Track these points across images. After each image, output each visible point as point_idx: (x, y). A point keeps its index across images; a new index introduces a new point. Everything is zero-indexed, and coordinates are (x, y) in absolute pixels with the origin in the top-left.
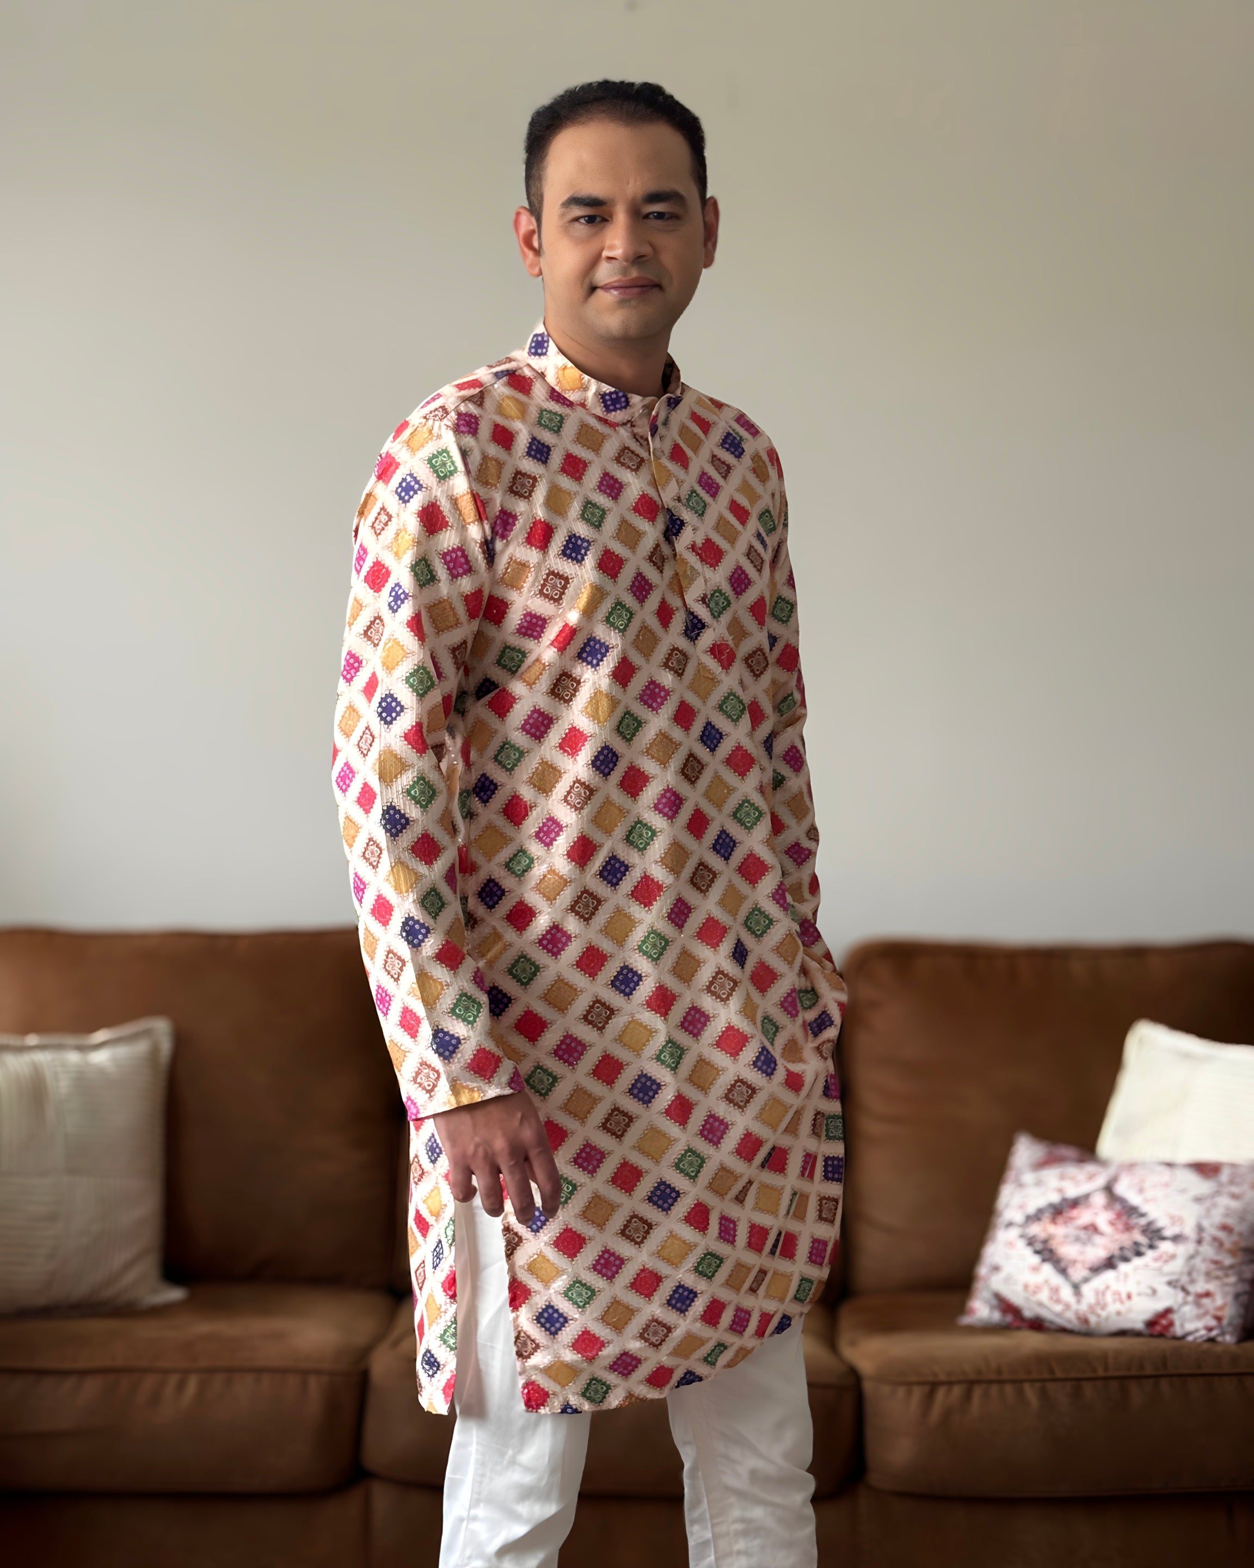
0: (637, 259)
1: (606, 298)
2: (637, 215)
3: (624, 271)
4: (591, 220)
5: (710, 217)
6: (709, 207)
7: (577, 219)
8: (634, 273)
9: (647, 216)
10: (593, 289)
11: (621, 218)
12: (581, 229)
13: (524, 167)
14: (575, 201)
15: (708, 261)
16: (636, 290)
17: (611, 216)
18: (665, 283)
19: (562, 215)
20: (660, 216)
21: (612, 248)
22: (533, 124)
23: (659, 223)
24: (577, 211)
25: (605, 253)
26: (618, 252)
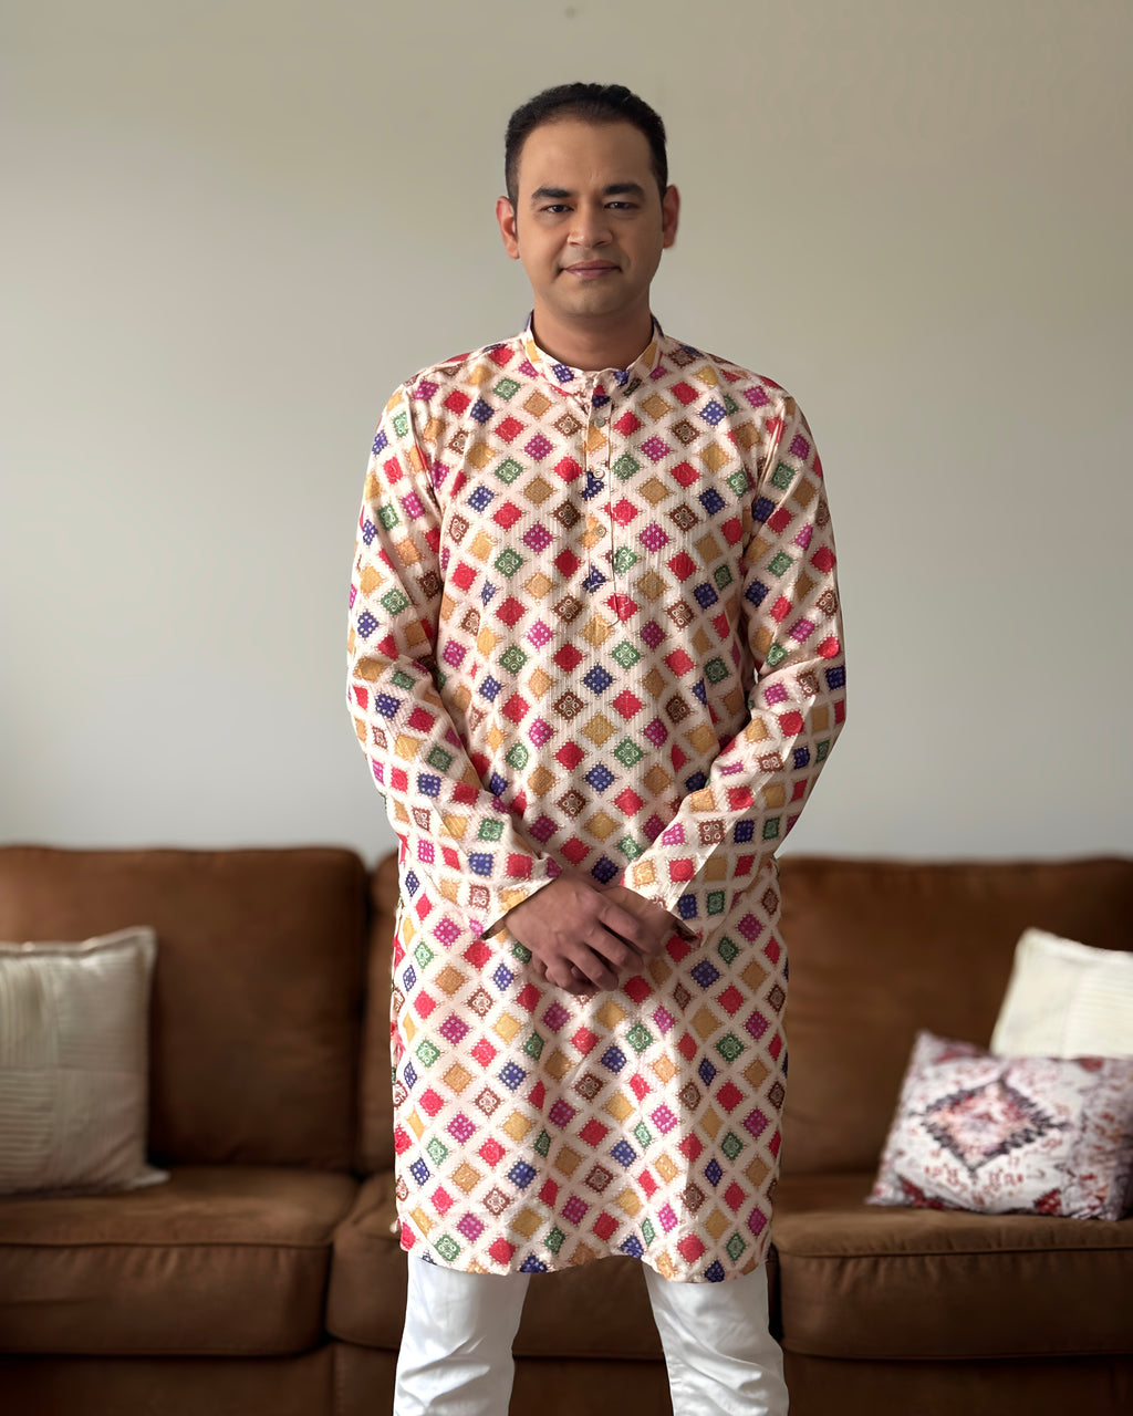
0: (598, 245)
1: (570, 279)
2: (599, 205)
3: (586, 255)
4: (559, 209)
5: (669, 203)
6: (669, 195)
7: (546, 209)
8: (595, 257)
9: (608, 206)
10: (560, 270)
11: (584, 207)
12: (550, 217)
13: (505, 160)
14: (544, 192)
15: (669, 241)
16: (597, 272)
17: (576, 206)
18: (624, 266)
19: (534, 205)
20: (620, 205)
21: (575, 234)
22: (512, 123)
23: (619, 212)
24: (547, 202)
25: (570, 239)
26: (580, 238)
